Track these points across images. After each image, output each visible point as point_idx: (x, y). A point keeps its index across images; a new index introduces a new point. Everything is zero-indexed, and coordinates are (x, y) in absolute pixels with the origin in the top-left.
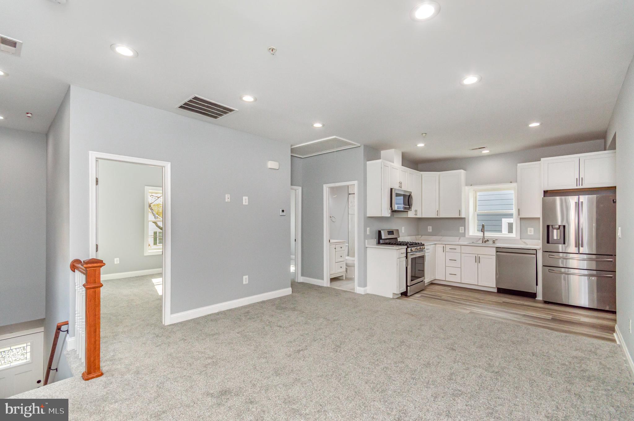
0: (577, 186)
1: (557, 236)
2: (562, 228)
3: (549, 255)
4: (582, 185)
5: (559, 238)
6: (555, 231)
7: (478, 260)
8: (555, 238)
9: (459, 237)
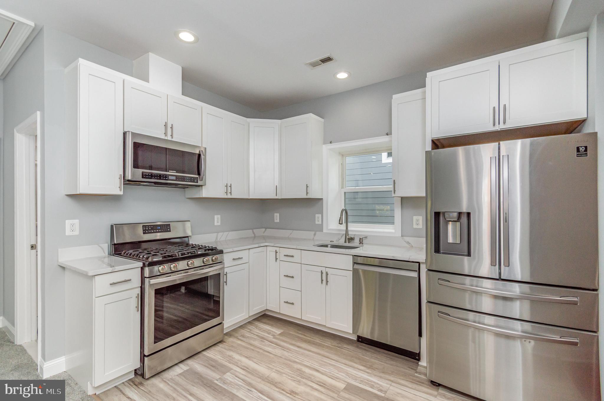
0: (494, 125)
1: (454, 236)
2: (464, 219)
3: (439, 279)
4: (504, 123)
5: (458, 242)
6: (450, 226)
7: (325, 279)
8: (450, 240)
9: (314, 232)
